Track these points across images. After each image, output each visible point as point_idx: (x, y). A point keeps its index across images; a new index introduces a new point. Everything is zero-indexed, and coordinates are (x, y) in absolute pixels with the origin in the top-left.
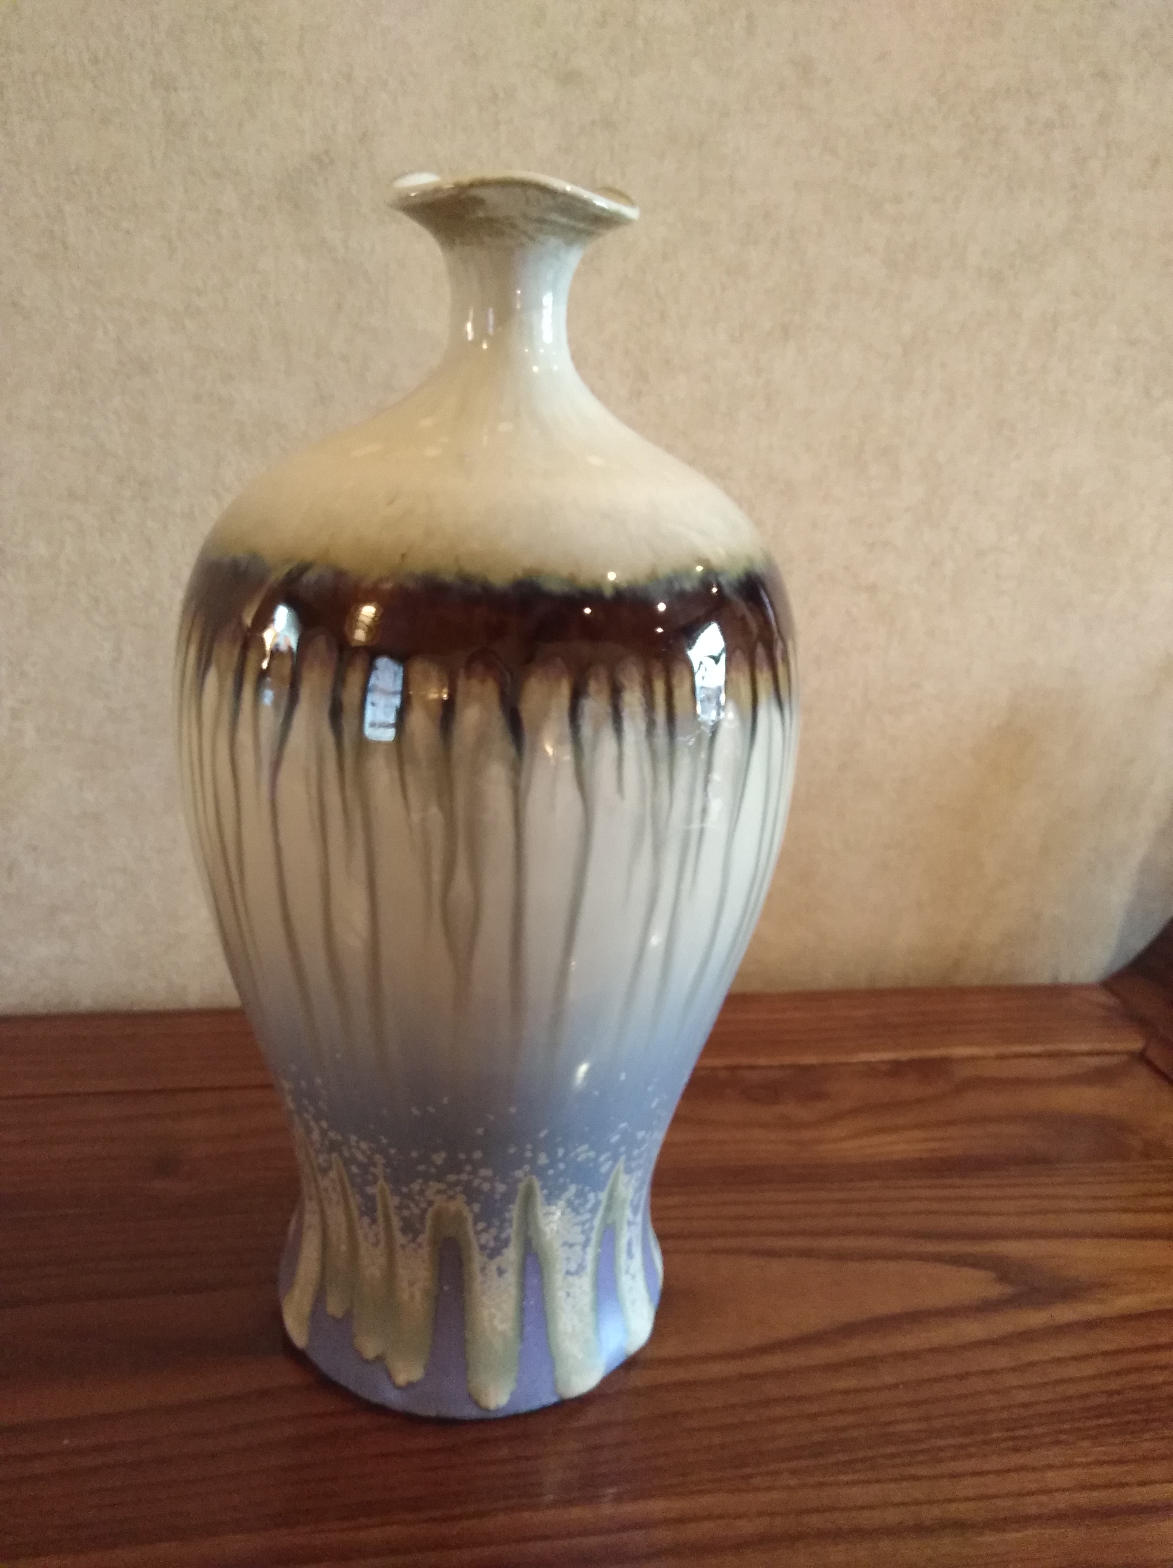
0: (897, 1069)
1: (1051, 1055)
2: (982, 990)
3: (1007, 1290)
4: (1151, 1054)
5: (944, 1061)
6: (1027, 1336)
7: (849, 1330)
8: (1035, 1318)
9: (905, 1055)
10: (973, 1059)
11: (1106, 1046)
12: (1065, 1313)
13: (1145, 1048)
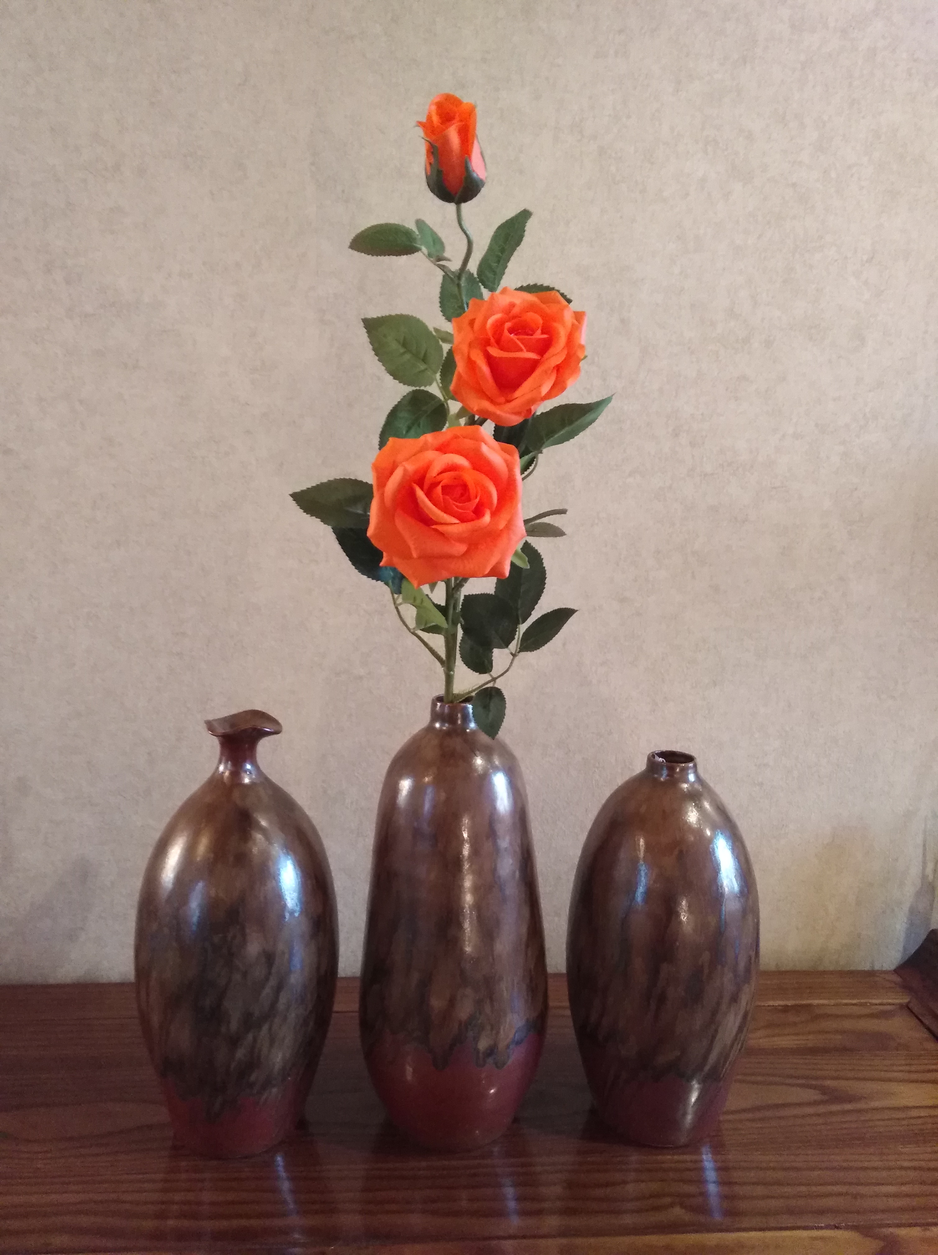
0: (786, 1009)
1: (861, 1005)
2: (832, 973)
3: (825, 1098)
4: (911, 1005)
5: (809, 1006)
6: (832, 1113)
7: (758, 1109)
8: (835, 1108)
9: (789, 1003)
10: (823, 1005)
11: (890, 1001)
12: (848, 1107)
13: (909, 1002)
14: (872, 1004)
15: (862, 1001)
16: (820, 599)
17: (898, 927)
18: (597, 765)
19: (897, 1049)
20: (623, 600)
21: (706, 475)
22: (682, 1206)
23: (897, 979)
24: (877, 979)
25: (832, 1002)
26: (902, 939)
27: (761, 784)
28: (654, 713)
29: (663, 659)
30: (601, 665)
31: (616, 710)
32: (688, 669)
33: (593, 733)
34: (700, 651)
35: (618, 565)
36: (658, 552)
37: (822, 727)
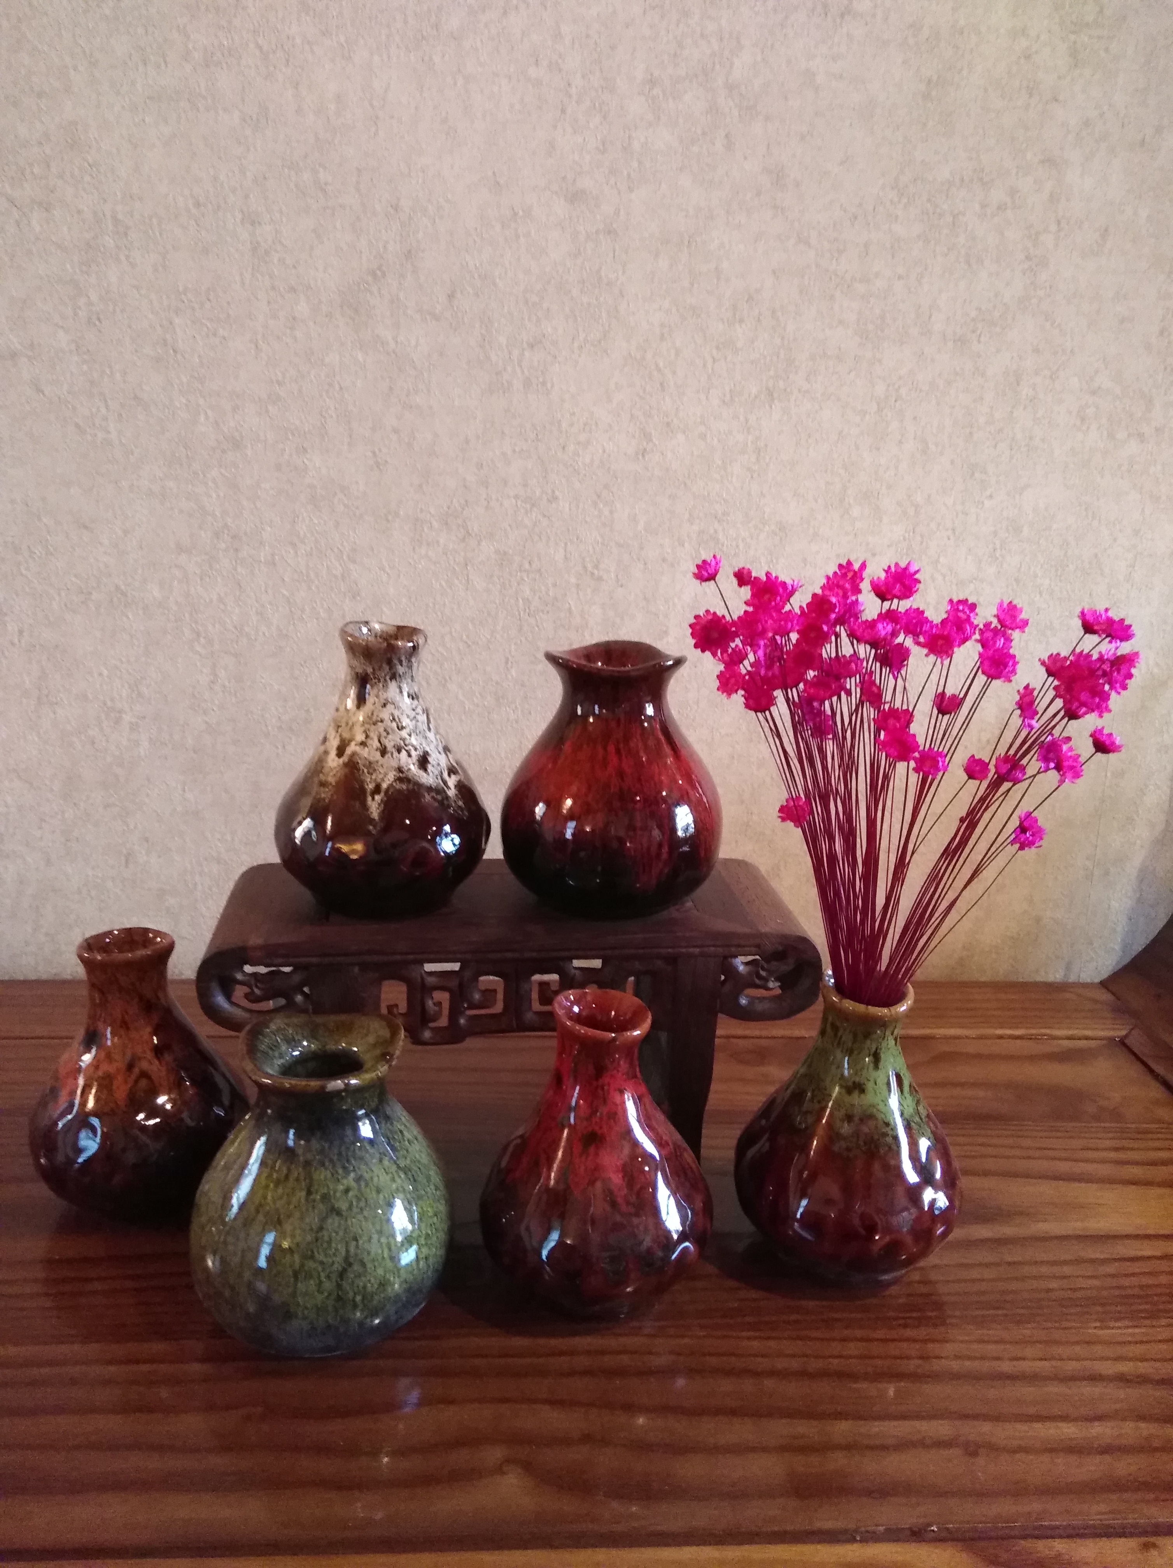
1: (1031, 1038)
4: (1129, 1041)
11: (1089, 1033)
13: (1126, 1036)
15: (1034, 1031)
16: (1001, 207)
17: (1114, 904)
18: (527, 566)
19: (1097, 1118)
20: (575, 197)
23: (1105, 996)
24: (1068, 995)
25: (973, 1033)
26: (1119, 929)
28: (643, 456)
29: (662, 338)
30: (532, 346)
31: (564, 448)
32: (714, 361)
33: (516, 497)
34: (741, 321)
35: (563, 111)
36: (652, 82)
37: (991, 497)
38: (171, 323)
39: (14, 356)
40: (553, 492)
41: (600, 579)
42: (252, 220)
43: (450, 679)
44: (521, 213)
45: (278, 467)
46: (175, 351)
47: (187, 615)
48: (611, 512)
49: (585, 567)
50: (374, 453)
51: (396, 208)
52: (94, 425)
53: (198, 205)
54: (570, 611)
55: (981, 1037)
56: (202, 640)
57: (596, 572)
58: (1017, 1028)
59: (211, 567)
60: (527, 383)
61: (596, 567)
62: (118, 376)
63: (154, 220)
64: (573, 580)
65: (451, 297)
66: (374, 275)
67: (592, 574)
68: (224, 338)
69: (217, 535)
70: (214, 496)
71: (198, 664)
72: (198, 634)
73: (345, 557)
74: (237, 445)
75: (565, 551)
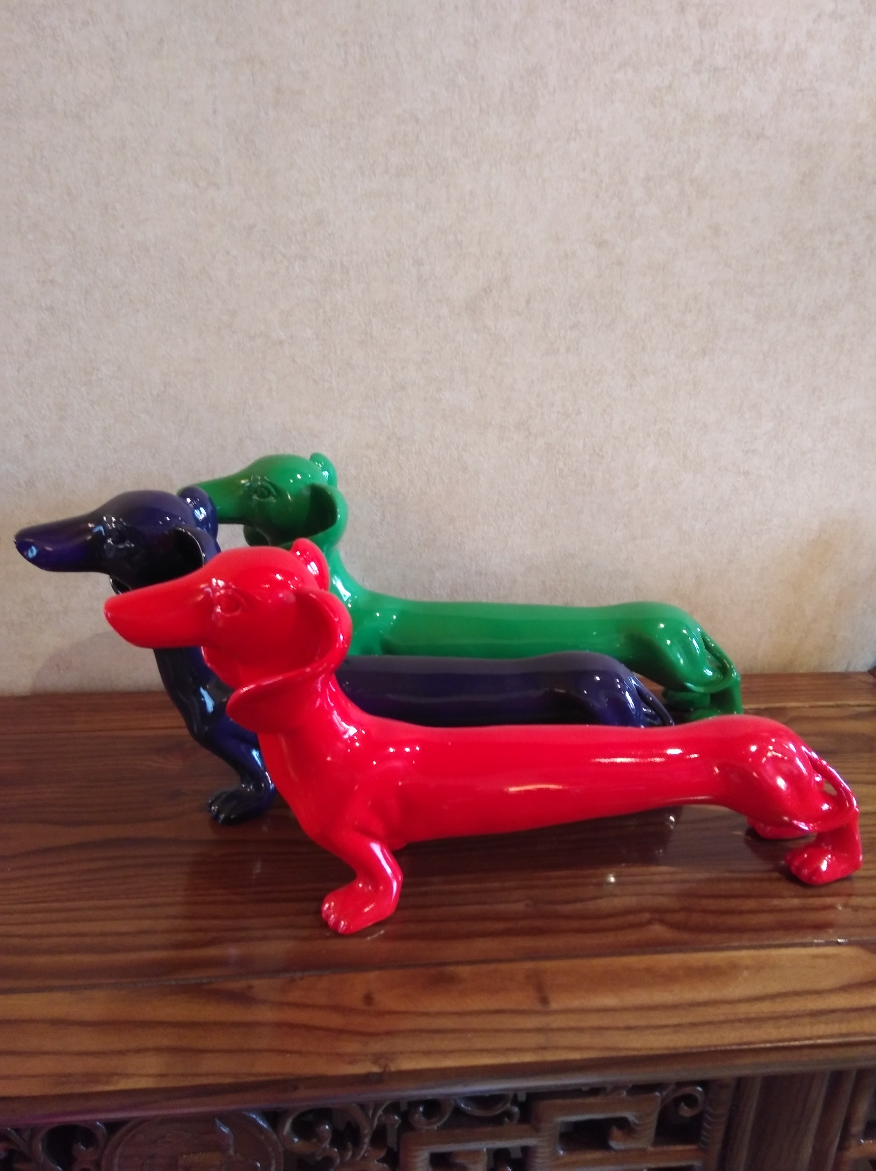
1: (838, 706)
2: (804, 675)
5: (785, 708)
11: (866, 702)
14: (849, 706)
15: (839, 703)
16: (840, 244)
18: (562, 450)
20: (601, 244)
21: (716, 70)
22: (662, 922)
24: (851, 680)
25: (807, 704)
27: (746, 473)
28: (631, 388)
29: (645, 321)
30: (572, 328)
31: (586, 385)
32: (674, 334)
33: (558, 412)
34: (690, 311)
35: (597, 197)
36: (648, 179)
37: (824, 405)
38: (370, 321)
39: (281, 342)
40: (579, 409)
41: (603, 457)
42: (418, 263)
43: (516, 514)
44: (570, 254)
45: (425, 400)
46: (371, 337)
47: (370, 483)
48: (611, 419)
49: (594, 451)
50: (480, 390)
51: (500, 254)
52: (324, 379)
53: (389, 255)
54: (585, 475)
55: (812, 707)
56: (378, 497)
57: (600, 453)
58: (831, 700)
59: (384, 456)
60: (568, 350)
61: (601, 450)
62: (339, 352)
63: (364, 265)
64: (587, 458)
65: (528, 302)
66: (485, 291)
67: (598, 454)
68: (399, 329)
69: (389, 439)
70: (388, 416)
71: (375, 511)
72: (375, 494)
73: (460, 449)
74: (403, 388)
75: (584, 442)
